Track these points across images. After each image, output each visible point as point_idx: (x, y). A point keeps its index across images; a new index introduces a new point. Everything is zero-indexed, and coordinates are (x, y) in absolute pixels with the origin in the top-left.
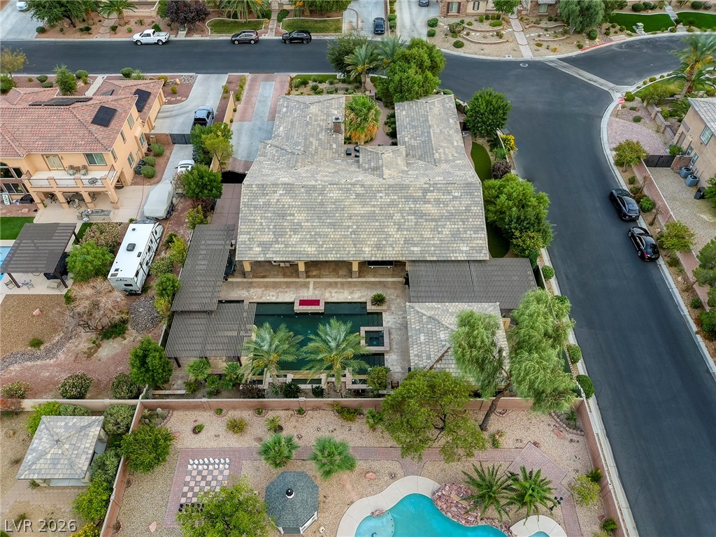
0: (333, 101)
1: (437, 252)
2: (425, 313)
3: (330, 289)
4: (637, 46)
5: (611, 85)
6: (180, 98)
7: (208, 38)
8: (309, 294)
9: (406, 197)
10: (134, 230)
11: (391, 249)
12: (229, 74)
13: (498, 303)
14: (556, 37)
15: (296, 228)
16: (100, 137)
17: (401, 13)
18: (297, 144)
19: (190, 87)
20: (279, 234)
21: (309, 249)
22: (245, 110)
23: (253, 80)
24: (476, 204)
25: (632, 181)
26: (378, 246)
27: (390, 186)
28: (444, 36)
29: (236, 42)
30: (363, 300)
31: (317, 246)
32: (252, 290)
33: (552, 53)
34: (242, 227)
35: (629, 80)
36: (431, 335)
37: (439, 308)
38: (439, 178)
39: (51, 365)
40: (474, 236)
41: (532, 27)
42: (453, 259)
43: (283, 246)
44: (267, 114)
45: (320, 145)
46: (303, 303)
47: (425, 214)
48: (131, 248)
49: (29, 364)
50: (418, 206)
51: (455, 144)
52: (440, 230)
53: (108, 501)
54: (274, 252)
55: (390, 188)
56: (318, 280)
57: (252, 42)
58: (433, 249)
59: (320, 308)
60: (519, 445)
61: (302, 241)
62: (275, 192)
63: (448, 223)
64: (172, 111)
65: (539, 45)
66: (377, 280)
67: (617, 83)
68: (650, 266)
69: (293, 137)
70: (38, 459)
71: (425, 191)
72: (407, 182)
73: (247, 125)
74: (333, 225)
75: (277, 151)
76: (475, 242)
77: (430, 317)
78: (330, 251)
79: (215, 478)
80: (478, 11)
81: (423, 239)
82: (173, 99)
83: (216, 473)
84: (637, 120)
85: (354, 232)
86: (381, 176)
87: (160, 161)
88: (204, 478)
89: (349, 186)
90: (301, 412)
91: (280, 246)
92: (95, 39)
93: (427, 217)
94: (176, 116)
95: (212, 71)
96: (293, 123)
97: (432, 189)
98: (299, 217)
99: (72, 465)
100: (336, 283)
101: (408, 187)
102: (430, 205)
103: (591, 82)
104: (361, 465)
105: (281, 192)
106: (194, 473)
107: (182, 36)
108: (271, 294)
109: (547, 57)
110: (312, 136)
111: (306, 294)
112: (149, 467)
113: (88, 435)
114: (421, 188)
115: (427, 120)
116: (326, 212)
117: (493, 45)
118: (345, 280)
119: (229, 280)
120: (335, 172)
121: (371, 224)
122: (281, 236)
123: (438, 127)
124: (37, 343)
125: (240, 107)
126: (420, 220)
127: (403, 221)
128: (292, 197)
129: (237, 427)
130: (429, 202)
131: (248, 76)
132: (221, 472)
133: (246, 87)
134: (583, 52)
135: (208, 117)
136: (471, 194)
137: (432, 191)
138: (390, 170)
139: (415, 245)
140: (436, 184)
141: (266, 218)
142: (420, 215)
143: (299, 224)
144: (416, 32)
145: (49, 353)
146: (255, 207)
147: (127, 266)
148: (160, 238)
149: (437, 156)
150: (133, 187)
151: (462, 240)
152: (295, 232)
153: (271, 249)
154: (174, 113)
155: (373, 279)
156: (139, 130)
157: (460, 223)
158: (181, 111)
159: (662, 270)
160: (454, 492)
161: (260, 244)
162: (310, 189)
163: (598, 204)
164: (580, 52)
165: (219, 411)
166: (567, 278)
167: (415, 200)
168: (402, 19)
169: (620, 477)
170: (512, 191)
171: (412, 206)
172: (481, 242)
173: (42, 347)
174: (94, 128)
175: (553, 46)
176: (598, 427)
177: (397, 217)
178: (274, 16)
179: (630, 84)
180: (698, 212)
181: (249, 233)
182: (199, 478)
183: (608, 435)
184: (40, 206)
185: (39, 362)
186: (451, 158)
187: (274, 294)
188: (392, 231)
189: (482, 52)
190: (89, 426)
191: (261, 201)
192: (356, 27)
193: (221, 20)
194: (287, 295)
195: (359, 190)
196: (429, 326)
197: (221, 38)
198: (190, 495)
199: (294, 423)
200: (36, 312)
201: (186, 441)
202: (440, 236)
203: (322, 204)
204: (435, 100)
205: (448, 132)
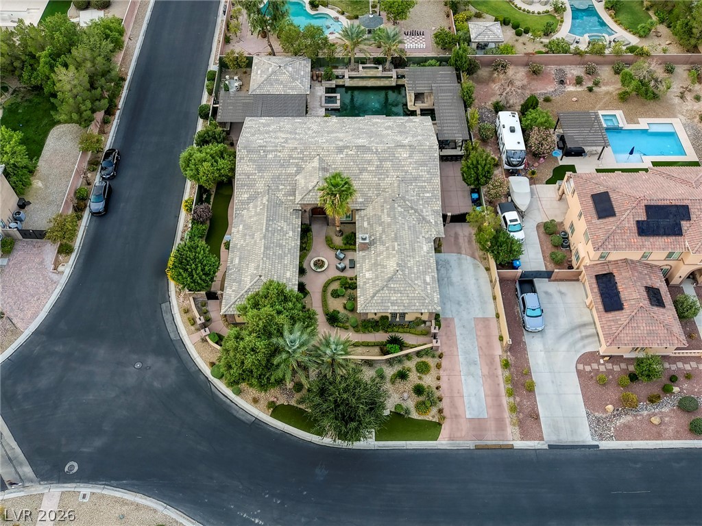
6: (587, 369)
12: (544, 445)
15: (389, 128)
19: (590, 402)
20: (401, 126)
22: (489, 344)
23: (500, 423)
24: (246, 137)
40: (253, 125)
44: (458, 333)
45: (379, 218)
47: (288, 133)
48: (512, 130)
51: (241, 227)
55: (314, 144)
58: (286, 121)
69: (409, 228)
75: (422, 211)
82: (595, 366)
91: (400, 122)
96: (414, 250)
98: (387, 132)
114: (288, 143)
115: (266, 248)
123: (255, 242)
126: (293, 131)
130: (283, 138)
133: (506, 401)
136: (248, 141)
138: (313, 167)
147: (508, 120)
149: (265, 199)
151: (263, 124)
157: (261, 130)
167: (294, 139)
171: (297, 137)
172: (249, 123)
177: (310, 132)
181: (424, 126)
188: (315, 127)
191: (419, 137)
202: (279, 125)
203: (370, 136)
204: (248, 287)
205: (245, 241)
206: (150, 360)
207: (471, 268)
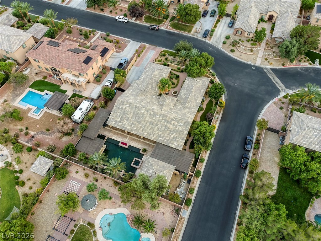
0: (166, 70)
1: (166, 142)
2: (151, 162)
3: (133, 141)
4: (310, 70)
5: (284, 87)
6: (120, 50)
7: (141, 24)
8: (125, 141)
9: (165, 120)
10: (84, 103)
11: (153, 136)
12: (142, 43)
13: (175, 167)
14: (276, 57)
15: (127, 119)
16: (83, 68)
17: (218, 28)
18: (144, 86)
19: (126, 46)
20: (122, 119)
21: (128, 128)
22: (140, 61)
23: (149, 48)
24: (186, 130)
25: (259, 135)
26: (149, 134)
27: (162, 114)
28: (229, 45)
29: (150, 29)
30: (140, 148)
31: (131, 127)
32: (110, 133)
33: (269, 65)
34: (112, 114)
35: (293, 87)
36: (148, 170)
37: (156, 162)
38: (180, 116)
39: (49, 138)
40: (180, 141)
41: (269, 49)
42: (170, 146)
43: (121, 124)
45: (151, 88)
46: (122, 143)
47: (168, 128)
48: (81, 109)
49: (44, 136)
50: (167, 124)
51: (198, 101)
52: (171, 135)
53: (47, 184)
54: (118, 125)
55: (161, 115)
56: (131, 136)
57: (156, 30)
58: (166, 140)
59: (127, 147)
60: (159, 212)
61: (127, 124)
62: (126, 105)
63: (174, 133)
64: (116, 55)
65: (266, 59)
66: (148, 143)
67: (287, 87)
68: (242, 170)
69: (144, 82)
70: (35, 167)
71: (172, 120)
72: (167, 115)
73: (137, 68)
74: (139, 122)
75: (137, 86)
76: (180, 143)
77: (151, 164)
78: (135, 130)
79: (75, 188)
80: (249, 36)
81: (164, 136)
82: (118, 50)
83: (76, 186)
84: (281, 108)
85: (144, 126)
86: (161, 109)
87: (104, 76)
88: (73, 186)
89: (149, 110)
90: (105, 178)
91: (120, 123)
92: (104, 14)
93: (169, 129)
94: (116, 58)
95: (136, 40)
96: (147, 76)
97: (174, 120)
98: (130, 116)
99: (42, 172)
100: (136, 139)
101: (167, 116)
102: (171, 125)
103: (276, 84)
104: (113, 199)
105: (128, 105)
106: (71, 184)
107: (133, 20)
108: (115, 136)
109: (266, 66)
110: (150, 84)
111: (125, 140)
112: (59, 179)
113: (48, 165)
114: (171, 118)
115: (192, 89)
116: (138, 117)
117: (246, 55)
118: (139, 139)
119: (106, 127)
120: (149, 102)
121: (150, 125)
122: (122, 120)
123: (195, 92)
124: (48, 130)
125: (138, 59)
126: (166, 129)
127: (160, 128)
128: (130, 108)
129: (87, 176)
130: (171, 124)
131: (147, 45)
132: (78, 187)
133: (144, 51)
134: (284, 67)
135: (124, 63)
136: (186, 126)
137: (174, 121)
138: (166, 107)
139: (161, 137)
140: (176, 118)
141: (120, 113)
142: (166, 127)
143: (129, 118)
144: (219, 40)
145: (50, 134)
146: (118, 108)
147: (78, 115)
148: (92, 106)
149: (187, 105)
150: (93, 84)
151: (176, 141)
152: (127, 120)
153: (118, 124)
154: (116, 56)
155: (147, 142)
156: (100, 64)
157: (178, 135)
158: (119, 56)
159: (246, 173)
160: (131, 217)
161: (115, 121)
162: (137, 107)
163: (240, 140)
164: (282, 67)
165: (84, 169)
166: (210, 164)
167: (167, 122)
168: (217, 32)
169: (184, 233)
170: (201, 129)
171: (166, 124)
172: (182, 143)
173: (49, 132)
174: (83, 64)
175: (271, 61)
176: (187, 216)
177: (159, 126)
178: (169, 19)
179: (292, 89)
180: (275, 156)
181: (113, 116)
182: (72, 186)
183: (188, 220)
184: (64, 83)
185: (47, 136)
186: (192, 107)
187: (116, 137)
188: (156, 130)
189: (240, 57)
190: (49, 162)
191: (121, 107)
192: (197, 31)
193: (150, 16)
194: (119, 138)
195: (151, 112)
196: (149, 167)
197: (146, 25)
198: (68, 189)
199: (102, 180)
200: (51, 120)
201: (73, 174)
202: (170, 137)
203: (138, 114)
204: (201, 80)
205: (198, 95)
206: (232, 84)
207: (130, 79)
